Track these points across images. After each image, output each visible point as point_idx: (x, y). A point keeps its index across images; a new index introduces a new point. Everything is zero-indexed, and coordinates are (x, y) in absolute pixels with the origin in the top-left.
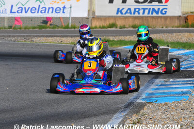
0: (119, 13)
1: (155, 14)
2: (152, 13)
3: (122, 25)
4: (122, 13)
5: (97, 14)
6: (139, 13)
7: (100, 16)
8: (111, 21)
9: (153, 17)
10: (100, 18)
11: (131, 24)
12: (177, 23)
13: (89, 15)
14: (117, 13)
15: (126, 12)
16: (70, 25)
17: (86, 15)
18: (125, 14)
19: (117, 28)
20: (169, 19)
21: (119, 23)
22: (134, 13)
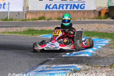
0: (48, 8)
1: (75, 9)
2: (73, 8)
3: (49, 18)
4: (49, 8)
5: (30, 9)
6: (63, 8)
7: (33, 11)
8: (41, 15)
9: (74, 11)
10: (32, 12)
11: (57, 17)
12: (92, 15)
13: (23, 10)
14: (46, 8)
15: (53, 8)
16: (8, 18)
17: (21, 10)
18: (52, 9)
19: (45, 20)
20: (86, 13)
21: (47, 16)
22: (59, 8)
